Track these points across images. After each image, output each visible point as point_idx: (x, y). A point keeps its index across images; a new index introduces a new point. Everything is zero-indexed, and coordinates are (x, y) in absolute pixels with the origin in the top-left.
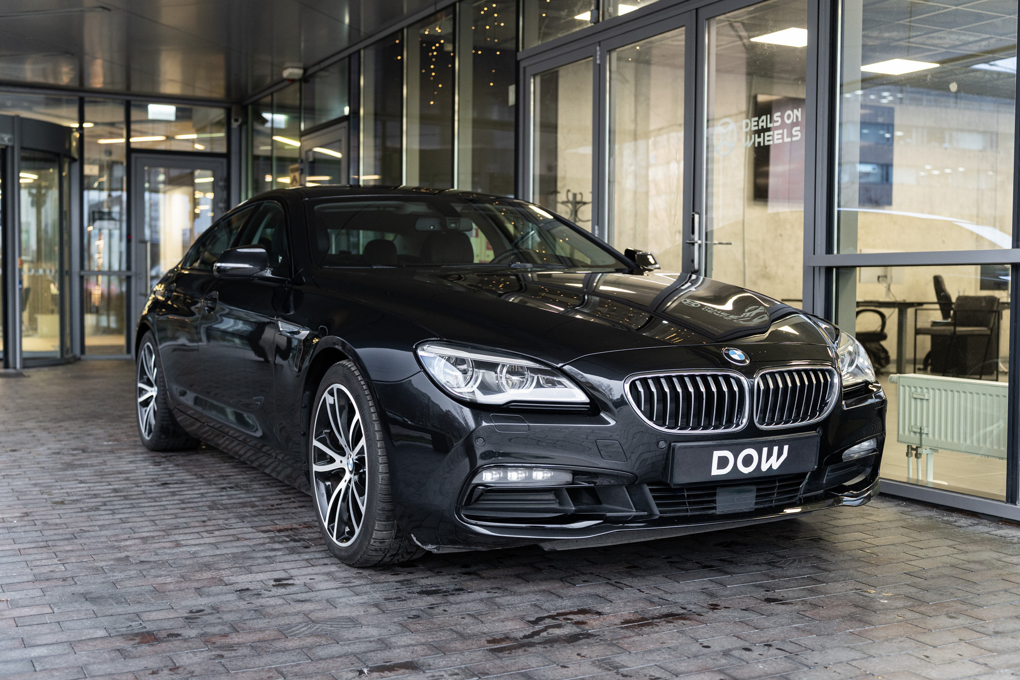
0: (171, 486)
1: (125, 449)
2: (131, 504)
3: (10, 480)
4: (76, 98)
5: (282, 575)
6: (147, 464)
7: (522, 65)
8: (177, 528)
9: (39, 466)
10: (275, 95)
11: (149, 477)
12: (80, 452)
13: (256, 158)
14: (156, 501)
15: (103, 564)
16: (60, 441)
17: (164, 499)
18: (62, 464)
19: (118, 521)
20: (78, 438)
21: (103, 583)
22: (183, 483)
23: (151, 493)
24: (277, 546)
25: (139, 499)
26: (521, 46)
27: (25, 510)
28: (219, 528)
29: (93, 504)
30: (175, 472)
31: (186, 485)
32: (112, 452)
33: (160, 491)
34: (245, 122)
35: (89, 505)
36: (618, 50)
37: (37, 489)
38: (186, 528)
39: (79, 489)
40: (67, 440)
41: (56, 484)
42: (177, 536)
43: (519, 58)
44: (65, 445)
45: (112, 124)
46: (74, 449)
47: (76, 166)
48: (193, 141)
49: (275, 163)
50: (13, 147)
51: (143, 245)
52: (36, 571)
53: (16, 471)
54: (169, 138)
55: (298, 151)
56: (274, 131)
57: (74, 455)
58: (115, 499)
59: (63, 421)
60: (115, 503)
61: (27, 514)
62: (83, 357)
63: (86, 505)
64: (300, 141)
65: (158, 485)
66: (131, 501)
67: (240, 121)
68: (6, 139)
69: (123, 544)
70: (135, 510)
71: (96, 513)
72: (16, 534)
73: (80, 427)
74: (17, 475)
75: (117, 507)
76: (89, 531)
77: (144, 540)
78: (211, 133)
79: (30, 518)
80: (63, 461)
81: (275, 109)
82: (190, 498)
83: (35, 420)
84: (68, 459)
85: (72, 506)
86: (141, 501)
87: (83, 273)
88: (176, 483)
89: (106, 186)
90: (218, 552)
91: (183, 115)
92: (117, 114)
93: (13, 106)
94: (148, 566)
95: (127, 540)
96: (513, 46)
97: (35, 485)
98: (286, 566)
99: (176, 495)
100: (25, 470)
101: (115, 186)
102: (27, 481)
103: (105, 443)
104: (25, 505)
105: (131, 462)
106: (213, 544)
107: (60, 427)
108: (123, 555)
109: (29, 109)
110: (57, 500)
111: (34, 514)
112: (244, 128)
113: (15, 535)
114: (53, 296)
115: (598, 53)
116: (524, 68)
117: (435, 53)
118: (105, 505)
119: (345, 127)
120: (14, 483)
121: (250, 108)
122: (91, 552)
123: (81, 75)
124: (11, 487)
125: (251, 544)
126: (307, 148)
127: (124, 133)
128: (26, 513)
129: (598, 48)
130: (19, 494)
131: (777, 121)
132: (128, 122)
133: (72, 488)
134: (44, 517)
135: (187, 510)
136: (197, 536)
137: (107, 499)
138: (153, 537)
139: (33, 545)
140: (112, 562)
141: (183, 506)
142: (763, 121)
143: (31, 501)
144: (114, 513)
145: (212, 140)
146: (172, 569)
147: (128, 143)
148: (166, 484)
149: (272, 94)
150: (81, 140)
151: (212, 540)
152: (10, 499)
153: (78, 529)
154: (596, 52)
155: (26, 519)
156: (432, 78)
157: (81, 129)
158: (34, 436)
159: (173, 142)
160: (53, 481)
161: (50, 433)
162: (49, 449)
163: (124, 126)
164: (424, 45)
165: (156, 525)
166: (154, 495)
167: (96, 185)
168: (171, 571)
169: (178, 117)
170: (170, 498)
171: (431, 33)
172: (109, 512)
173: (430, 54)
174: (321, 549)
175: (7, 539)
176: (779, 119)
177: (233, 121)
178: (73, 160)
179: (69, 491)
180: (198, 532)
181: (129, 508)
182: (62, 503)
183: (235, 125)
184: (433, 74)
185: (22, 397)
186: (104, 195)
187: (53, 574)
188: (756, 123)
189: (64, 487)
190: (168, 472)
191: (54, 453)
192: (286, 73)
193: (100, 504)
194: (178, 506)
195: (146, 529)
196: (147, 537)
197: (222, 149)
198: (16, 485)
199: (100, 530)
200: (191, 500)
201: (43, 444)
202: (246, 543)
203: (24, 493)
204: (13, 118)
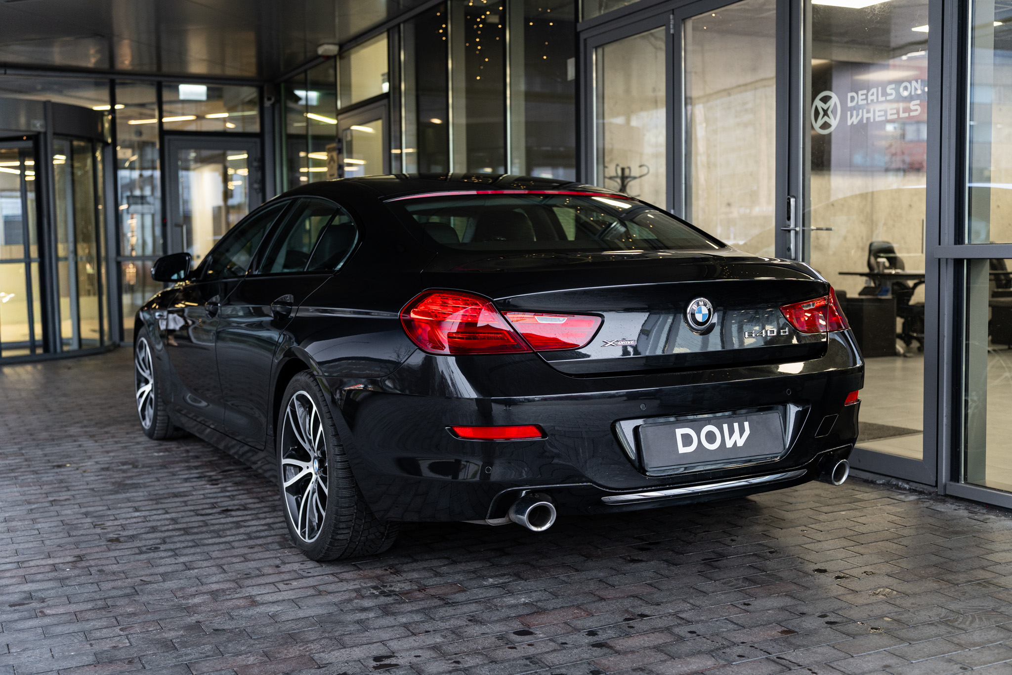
0: (233, 513)
1: (178, 462)
2: (193, 540)
3: (57, 508)
4: (107, 81)
5: (380, 651)
6: (203, 483)
7: (583, 36)
8: (248, 576)
9: (89, 487)
10: (309, 72)
11: (208, 501)
12: (130, 466)
13: (291, 137)
14: (220, 537)
15: (171, 635)
16: (108, 452)
17: (228, 533)
18: (113, 484)
19: (181, 567)
20: (126, 447)
21: (175, 666)
22: (246, 509)
23: (213, 525)
24: (367, 603)
25: (202, 533)
26: (580, 16)
27: (77, 552)
28: (296, 576)
29: (151, 542)
30: (235, 493)
31: (249, 512)
32: (164, 466)
33: (223, 521)
34: (278, 101)
35: (147, 543)
36: (693, 18)
37: (89, 520)
38: (258, 576)
39: (134, 520)
40: (116, 451)
41: (109, 512)
42: (249, 589)
43: (579, 30)
44: (113, 457)
45: (142, 105)
46: (124, 464)
47: (109, 150)
48: (225, 120)
49: (310, 141)
50: (45, 133)
51: (179, 229)
52: (97, 648)
53: (64, 495)
54: (200, 117)
55: (335, 128)
56: (308, 108)
57: (124, 471)
58: (174, 533)
59: (109, 425)
60: (176, 539)
61: (80, 558)
62: (122, 344)
63: (144, 543)
64: (337, 119)
65: (219, 513)
66: (193, 537)
67: (273, 99)
68: (38, 125)
69: (192, 601)
70: (198, 550)
71: (156, 555)
72: (70, 588)
73: (128, 433)
74: (66, 500)
75: (178, 545)
76: (150, 582)
77: (214, 594)
78: (243, 111)
79: (84, 564)
80: (113, 480)
81: (309, 86)
82: (257, 531)
83: (79, 425)
84: (118, 477)
85: (129, 545)
86: (203, 536)
87: (119, 259)
88: (238, 510)
89: (137, 165)
90: (301, 614)
91: (213, 95)
92: (148, 95)
93: (44, 90)
94: (223, 638)
95: (194, 595)
96: (572, 17)
97: (86, 514)
98: (385, 635)
99: (241, 527)
100: (73, 493)
101: (146, 165)
102: (76, 509)
103: (156, 454)
104: (77, 545)
105: (186, 480)
106: (293, 600)
107: (107, 433)
108: (193, 619)
109: (60, 92)
110: (111, 536)
111: (88, 558)
112: (277, 106)
113: (69, 591)
114: (89, 275)
115: (672, 22)
116: (585, 40)
117: (481, 26)
118: (165, 543)
119: (385, 105)
120: (64, 512)
121: (283, 86)
122: (157, 617)
123: (111, 56)
124: (60, 518)
125: (336, 600)
126: (344, 127)
127: (157, 113)
128: (79, 556)
129: (671, 17)
130: (69, 527)
131: (891, 94)
132: (160, 103)
133: (126, 519)
134: (100, 563)
135: (256, 550)
136: (271, 588)
137: (167, 534)
138: (224, 591)
139: (90, 606)
140: (182, 632)
141: (251, 542)
142: (873, 94)
143: (83, 538)
144: (176, 555)
145: (244, 118)
146: (252, 642)
147: (161, 123)
148: (227, 510)
149: (305, 72)
150: (113, 122)
151: (290, 595)
152: (61, 535)
153: (138, 579)
154: (670, 21)
155: (80, 565)
156: (478, 52)
157: (113, 111)
158: (80, 446)
159: (203, 122)
160: (105, 508)
161: (96, 441)
162: (97, 463)
163: (156, 107)
164: (469, 17)
165: (225, 571)
166: (216, 527)
167: (127, 164)
168: (252, 645)
169: (209, 96)
170: (234, 532)
171: (476, 4)
172: (170, 553)
173: (475, 27)
174: (417, 608)
175: (60, 596)
176: (893, 92)
177: (266, 100)
178: (106, 144)
179: (124, 522)
180: (273, 583)
181: (191, 547)
182: (117, 540)
183: (267, 104)
184: (479, 48)
185: (65, 395)
186: (136, 174)
187: (116, 652)
188: (864, 97)
189: (117, 517)
190: (228, 494)
191: (103, 469)
192: (321, 51)
193: (158, 541)
194: (245, 543)
195: (214, 579)
196: (217, 591)
197: (256, 128)
198: (66, 515)
199: (164, 581)
200: (258, 534)
201: (90, 457)
202: (330, 598)
203: (74, 527)
204: (46, 104)
